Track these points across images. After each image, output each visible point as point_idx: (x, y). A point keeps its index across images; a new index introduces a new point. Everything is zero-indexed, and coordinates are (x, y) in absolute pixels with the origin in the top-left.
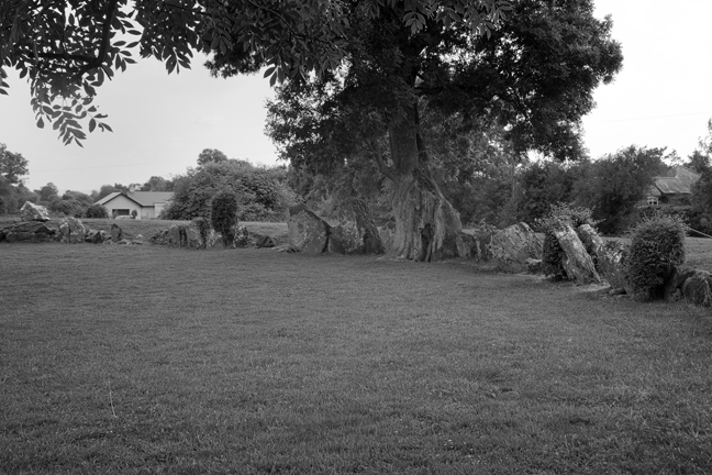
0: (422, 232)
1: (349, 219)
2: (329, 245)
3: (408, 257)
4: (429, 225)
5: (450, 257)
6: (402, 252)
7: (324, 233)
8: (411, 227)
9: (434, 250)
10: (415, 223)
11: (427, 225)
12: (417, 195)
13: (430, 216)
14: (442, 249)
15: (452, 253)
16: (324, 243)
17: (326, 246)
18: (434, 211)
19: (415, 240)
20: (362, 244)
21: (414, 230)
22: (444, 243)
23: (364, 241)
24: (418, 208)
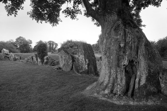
0: (125, 68)
1: (81, 54)
2: (74, 67)
3: (112, 91)
4: (132, 61)
5: (154, 94)
6: (106, 87)
7: (71, 61)
8: (115, 63)
9: (137, 86)
10: (119, 60)
11: (131, 62)
12: (122, 33)
13: (134, 53)
14: (145, 86)
15: (156, 90)
16: (71, 66)
17: (72, 67)
18: (138, 48)
19: (119, 77)
20: (87, 68)
21: (118, 65)
22: (148, 79)
23: (88, 67)
24: (122, 45)
